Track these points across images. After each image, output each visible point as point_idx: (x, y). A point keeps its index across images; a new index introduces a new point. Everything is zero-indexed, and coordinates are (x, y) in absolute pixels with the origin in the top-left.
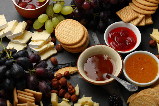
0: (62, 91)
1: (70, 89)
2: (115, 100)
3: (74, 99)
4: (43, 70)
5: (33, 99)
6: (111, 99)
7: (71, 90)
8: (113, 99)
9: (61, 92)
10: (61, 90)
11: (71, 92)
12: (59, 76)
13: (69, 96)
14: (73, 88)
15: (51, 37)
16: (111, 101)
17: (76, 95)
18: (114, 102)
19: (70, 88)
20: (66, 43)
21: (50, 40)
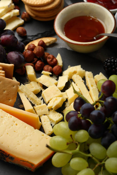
0: (40, 63)
1: (51, 59)
2: (114, 62)
3: (58, 71)
4: (10, 37)
5: (3, 73)
6: (108, 62)
7: (52, 61)
8: (111, 62)
9: (38, 64)
10: (38, 62)
11: (52, 62)
12: (31, 47)
13: (50, 68)
14: (54, 57)
15: (13, 4)
16: (109, 65)
17: (59, 66)
18: (113, 66)
19: (49, 58)
20: (36, 3)
21: (13, 8)
